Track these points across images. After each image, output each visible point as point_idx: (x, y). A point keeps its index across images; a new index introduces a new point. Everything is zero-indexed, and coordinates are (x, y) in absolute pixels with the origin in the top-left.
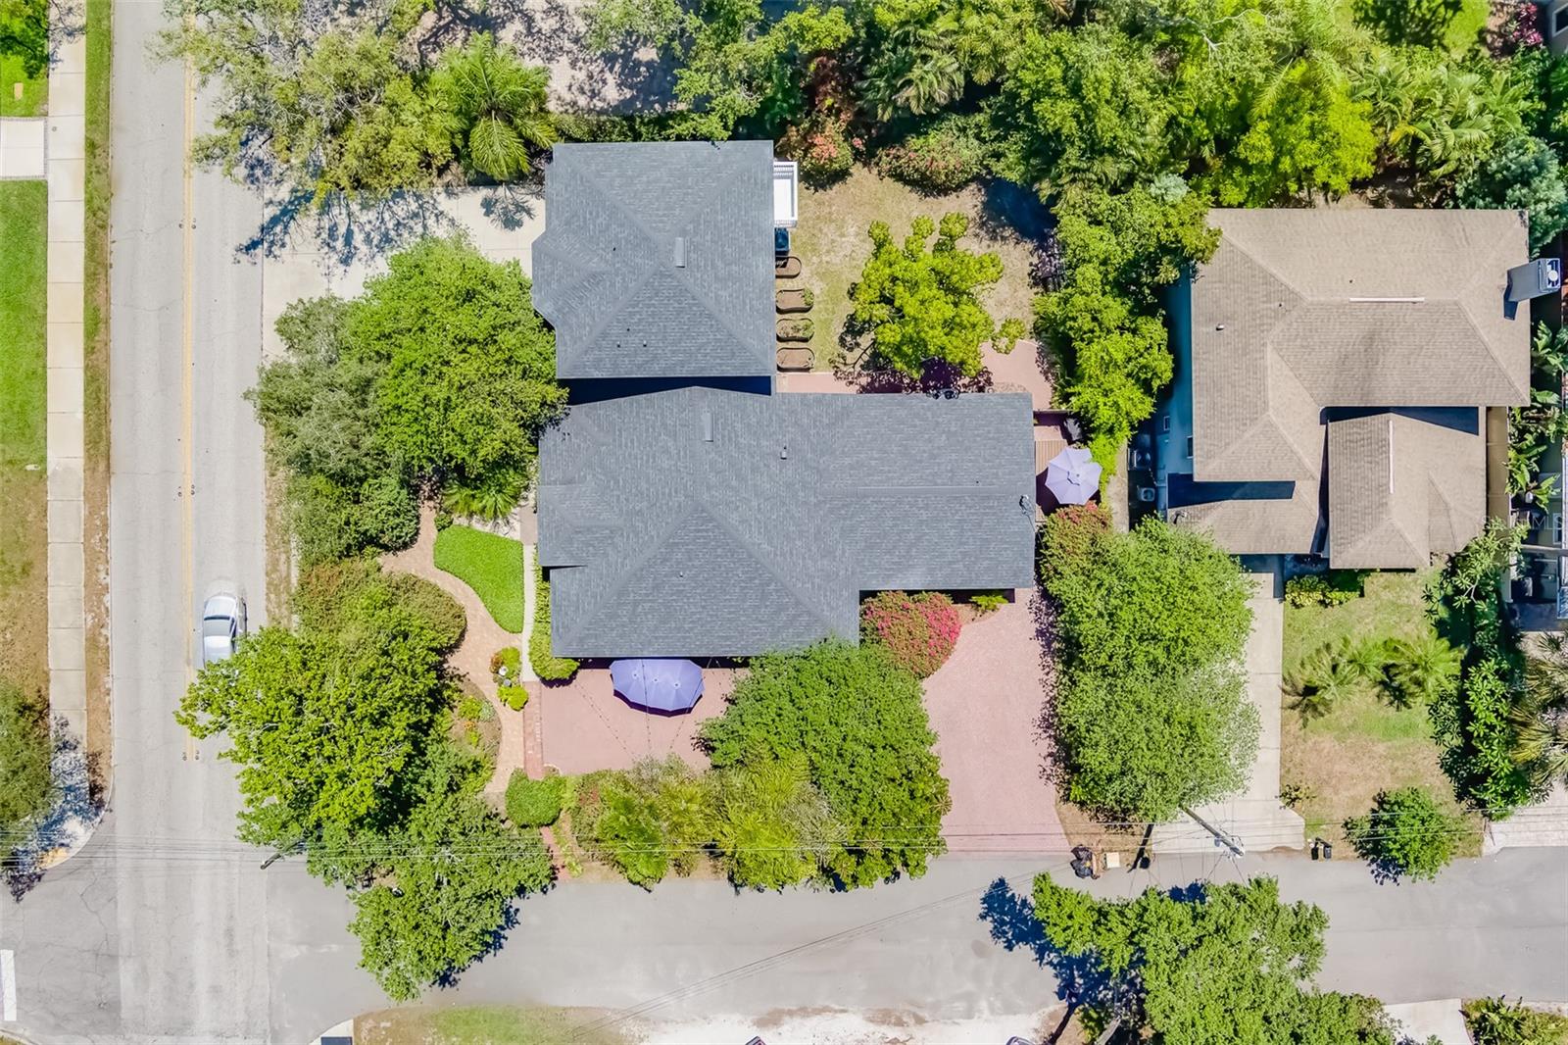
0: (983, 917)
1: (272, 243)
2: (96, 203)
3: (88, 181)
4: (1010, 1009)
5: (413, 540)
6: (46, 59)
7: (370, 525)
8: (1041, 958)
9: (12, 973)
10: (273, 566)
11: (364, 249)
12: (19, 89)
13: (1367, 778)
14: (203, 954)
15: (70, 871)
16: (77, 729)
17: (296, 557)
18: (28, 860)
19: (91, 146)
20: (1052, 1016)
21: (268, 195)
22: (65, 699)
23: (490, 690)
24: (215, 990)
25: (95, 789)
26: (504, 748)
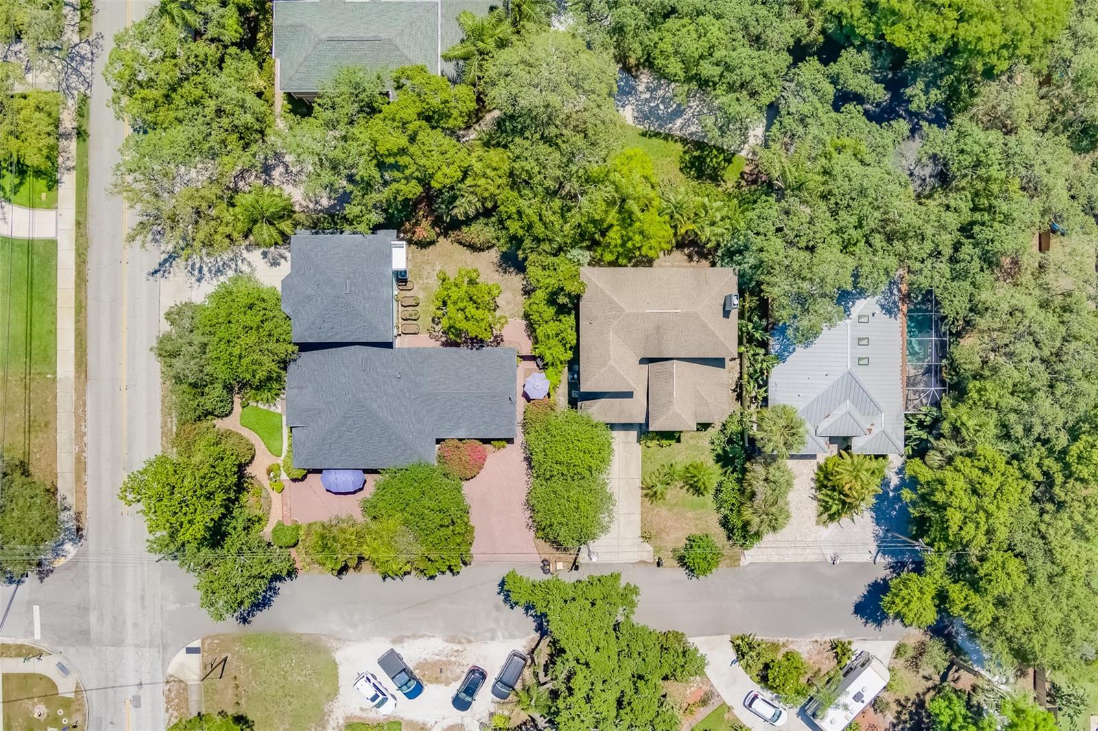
0: (499, 593)
1: (164, 271)
2: (81, 251)
3: (77, 240)
4: (512, 636)
5: (230, 413)
6: (57, 182)
7: (209, 407)
8: (527, 613)
9: (39, 617)
10: (164, 425)
11: (208, 275)
12: (44, 195)
13: (684, 529)
14: (130, 608)
15: (67, 568)
16: (71, 500)
17: (175, 421)
18: (47, 563)
19: (78, 224)
20: (532, 640)
21: (163, 248)
22: (65, 486)
23: (266, 483)
24: (135, 625)
25: (79, 529)
26: (273, 510)
